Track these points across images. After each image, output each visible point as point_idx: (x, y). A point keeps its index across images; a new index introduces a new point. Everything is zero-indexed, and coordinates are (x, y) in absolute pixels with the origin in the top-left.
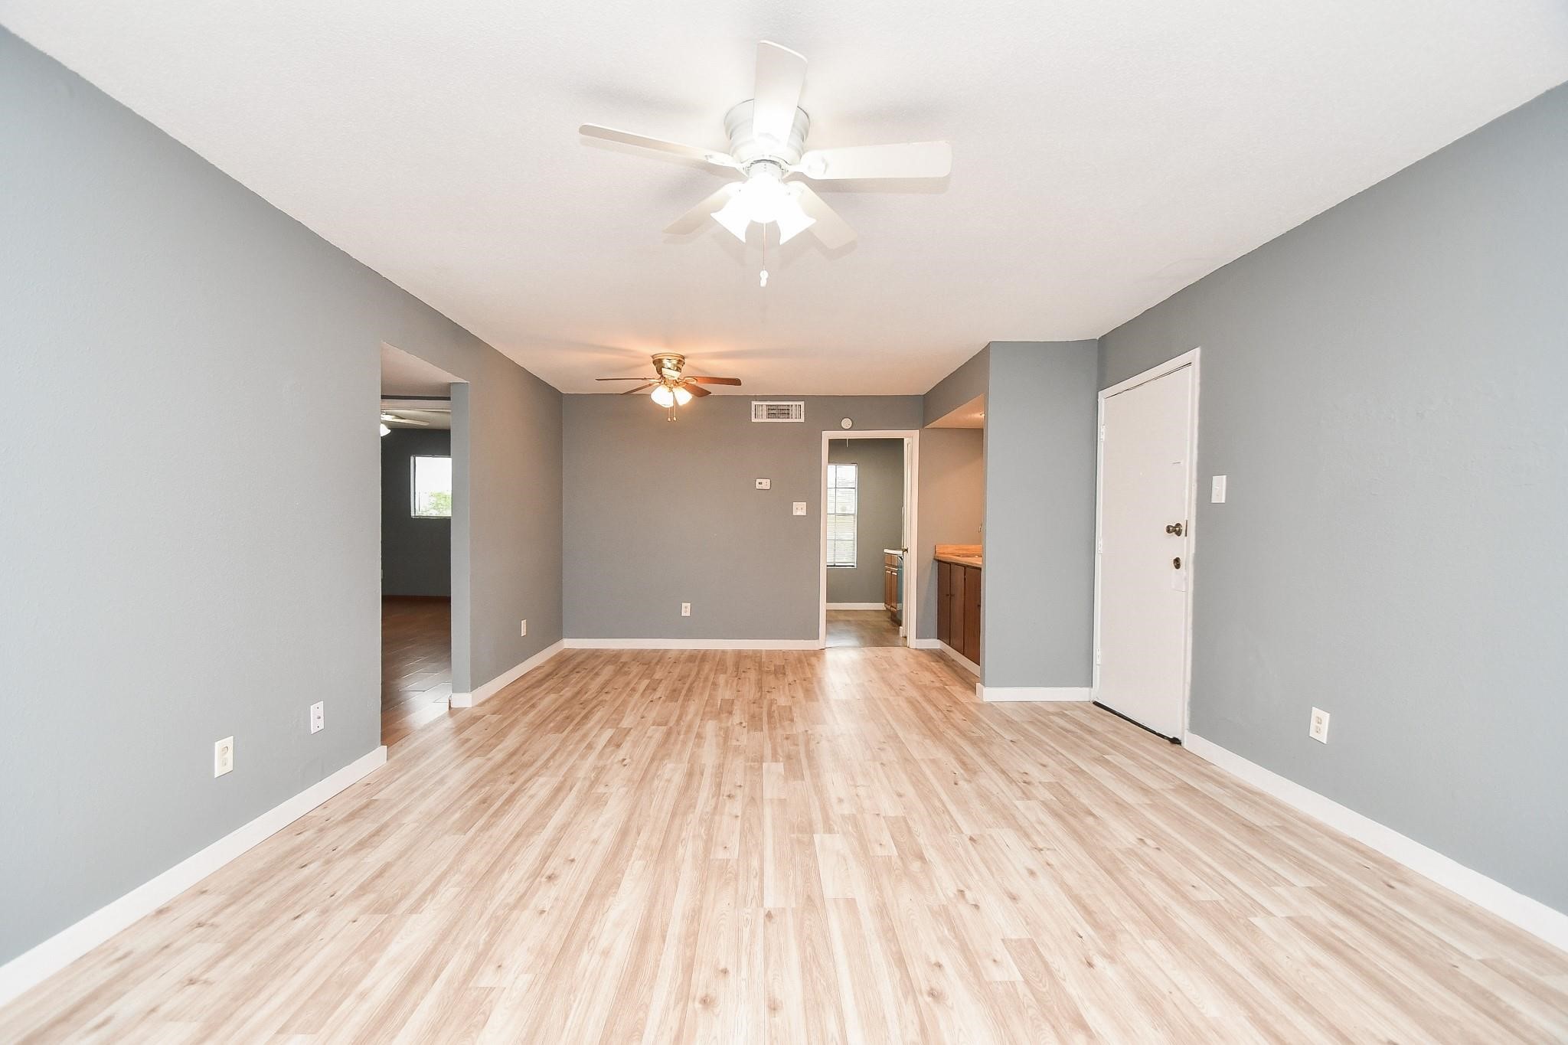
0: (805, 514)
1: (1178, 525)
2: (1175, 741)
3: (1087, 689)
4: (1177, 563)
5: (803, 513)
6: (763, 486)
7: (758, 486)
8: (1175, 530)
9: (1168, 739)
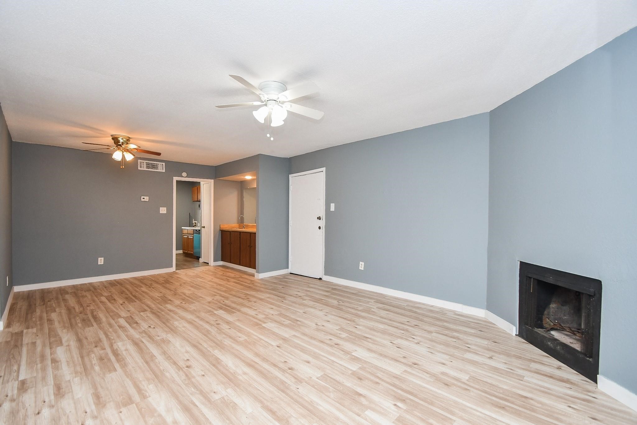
0: (166, 213)
1: (320, 217)
2: (320, 279)
3: (287, 270)
4: (320, 228)
5: (165, 212)
6: (145, 200)
7: (142, 200)
8: (319, 218)
9: (318, 279)
